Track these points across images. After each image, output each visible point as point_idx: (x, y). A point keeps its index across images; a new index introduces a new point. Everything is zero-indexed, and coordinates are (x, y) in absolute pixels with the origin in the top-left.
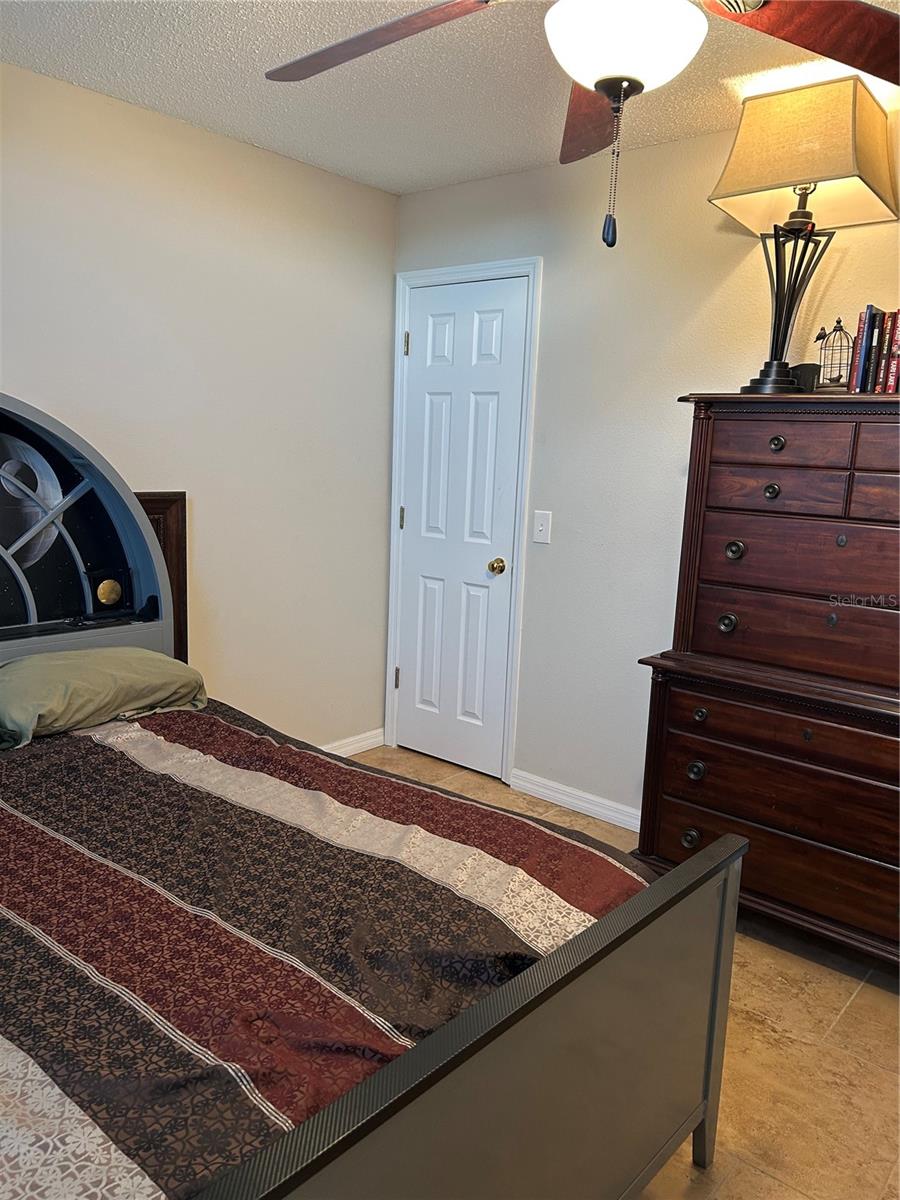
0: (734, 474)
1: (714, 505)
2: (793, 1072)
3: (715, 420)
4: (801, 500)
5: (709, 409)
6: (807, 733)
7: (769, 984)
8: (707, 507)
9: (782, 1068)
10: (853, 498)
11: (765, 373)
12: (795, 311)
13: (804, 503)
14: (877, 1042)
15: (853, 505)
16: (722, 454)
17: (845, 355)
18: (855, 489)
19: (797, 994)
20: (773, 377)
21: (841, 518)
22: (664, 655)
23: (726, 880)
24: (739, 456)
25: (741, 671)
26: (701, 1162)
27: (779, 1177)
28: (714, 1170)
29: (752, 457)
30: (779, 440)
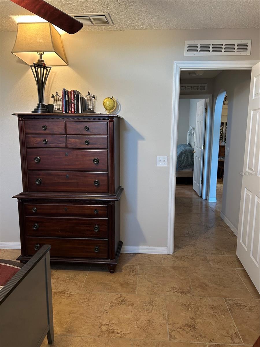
0: (33, 137)
1: (28, 146)
2: (74, 303)
3: (25, 121)
4: (54, 144)
5: (22, 117)
6: (65, 209)
7: (65, 281)
8: (26, 147)
9: (71, 304)
10: (68, 142)
11: (38, 107)
12: (44, 89)
13: (55, 145)
14: (93, 286)
15: (68, 144)
16: (28, 131)
17: (60, 102)
18: (68, 140)
19: (73, 281)
20: (40, 108)
21: (65, 148)
22: (20, 194)
23: (45, 259)
24: (34, 132)
25: (44, 195)
26: (50, 342)
27: (73, 335)
28: (55, 342)
29: (38, 132)
30: (45, 127)
